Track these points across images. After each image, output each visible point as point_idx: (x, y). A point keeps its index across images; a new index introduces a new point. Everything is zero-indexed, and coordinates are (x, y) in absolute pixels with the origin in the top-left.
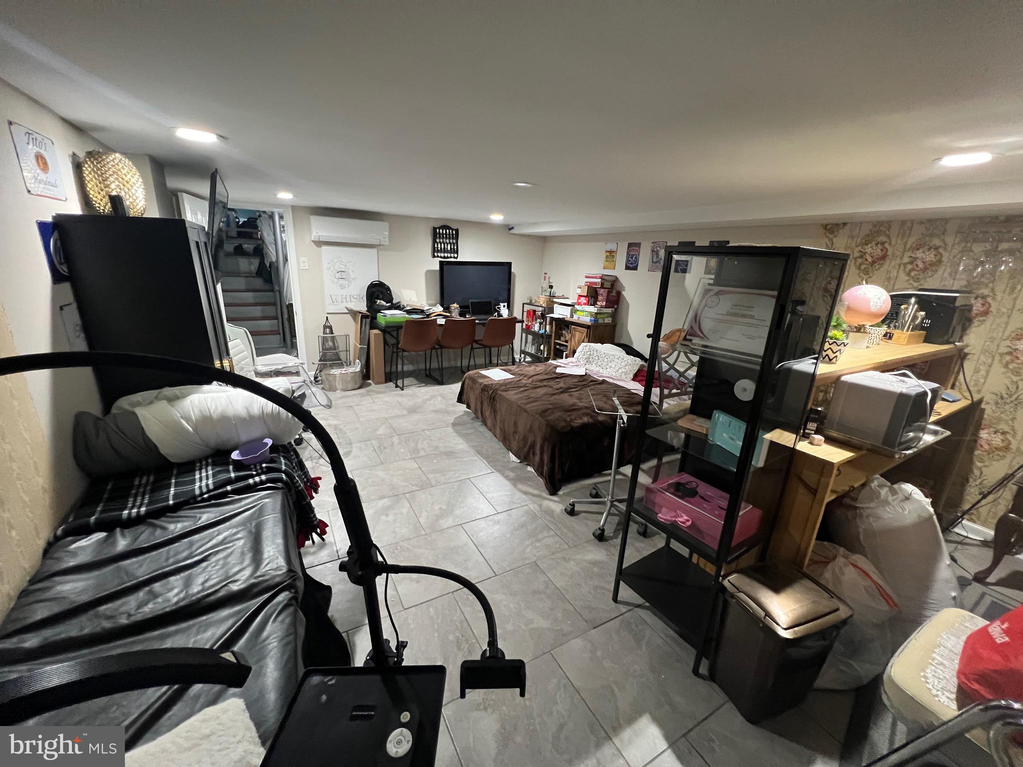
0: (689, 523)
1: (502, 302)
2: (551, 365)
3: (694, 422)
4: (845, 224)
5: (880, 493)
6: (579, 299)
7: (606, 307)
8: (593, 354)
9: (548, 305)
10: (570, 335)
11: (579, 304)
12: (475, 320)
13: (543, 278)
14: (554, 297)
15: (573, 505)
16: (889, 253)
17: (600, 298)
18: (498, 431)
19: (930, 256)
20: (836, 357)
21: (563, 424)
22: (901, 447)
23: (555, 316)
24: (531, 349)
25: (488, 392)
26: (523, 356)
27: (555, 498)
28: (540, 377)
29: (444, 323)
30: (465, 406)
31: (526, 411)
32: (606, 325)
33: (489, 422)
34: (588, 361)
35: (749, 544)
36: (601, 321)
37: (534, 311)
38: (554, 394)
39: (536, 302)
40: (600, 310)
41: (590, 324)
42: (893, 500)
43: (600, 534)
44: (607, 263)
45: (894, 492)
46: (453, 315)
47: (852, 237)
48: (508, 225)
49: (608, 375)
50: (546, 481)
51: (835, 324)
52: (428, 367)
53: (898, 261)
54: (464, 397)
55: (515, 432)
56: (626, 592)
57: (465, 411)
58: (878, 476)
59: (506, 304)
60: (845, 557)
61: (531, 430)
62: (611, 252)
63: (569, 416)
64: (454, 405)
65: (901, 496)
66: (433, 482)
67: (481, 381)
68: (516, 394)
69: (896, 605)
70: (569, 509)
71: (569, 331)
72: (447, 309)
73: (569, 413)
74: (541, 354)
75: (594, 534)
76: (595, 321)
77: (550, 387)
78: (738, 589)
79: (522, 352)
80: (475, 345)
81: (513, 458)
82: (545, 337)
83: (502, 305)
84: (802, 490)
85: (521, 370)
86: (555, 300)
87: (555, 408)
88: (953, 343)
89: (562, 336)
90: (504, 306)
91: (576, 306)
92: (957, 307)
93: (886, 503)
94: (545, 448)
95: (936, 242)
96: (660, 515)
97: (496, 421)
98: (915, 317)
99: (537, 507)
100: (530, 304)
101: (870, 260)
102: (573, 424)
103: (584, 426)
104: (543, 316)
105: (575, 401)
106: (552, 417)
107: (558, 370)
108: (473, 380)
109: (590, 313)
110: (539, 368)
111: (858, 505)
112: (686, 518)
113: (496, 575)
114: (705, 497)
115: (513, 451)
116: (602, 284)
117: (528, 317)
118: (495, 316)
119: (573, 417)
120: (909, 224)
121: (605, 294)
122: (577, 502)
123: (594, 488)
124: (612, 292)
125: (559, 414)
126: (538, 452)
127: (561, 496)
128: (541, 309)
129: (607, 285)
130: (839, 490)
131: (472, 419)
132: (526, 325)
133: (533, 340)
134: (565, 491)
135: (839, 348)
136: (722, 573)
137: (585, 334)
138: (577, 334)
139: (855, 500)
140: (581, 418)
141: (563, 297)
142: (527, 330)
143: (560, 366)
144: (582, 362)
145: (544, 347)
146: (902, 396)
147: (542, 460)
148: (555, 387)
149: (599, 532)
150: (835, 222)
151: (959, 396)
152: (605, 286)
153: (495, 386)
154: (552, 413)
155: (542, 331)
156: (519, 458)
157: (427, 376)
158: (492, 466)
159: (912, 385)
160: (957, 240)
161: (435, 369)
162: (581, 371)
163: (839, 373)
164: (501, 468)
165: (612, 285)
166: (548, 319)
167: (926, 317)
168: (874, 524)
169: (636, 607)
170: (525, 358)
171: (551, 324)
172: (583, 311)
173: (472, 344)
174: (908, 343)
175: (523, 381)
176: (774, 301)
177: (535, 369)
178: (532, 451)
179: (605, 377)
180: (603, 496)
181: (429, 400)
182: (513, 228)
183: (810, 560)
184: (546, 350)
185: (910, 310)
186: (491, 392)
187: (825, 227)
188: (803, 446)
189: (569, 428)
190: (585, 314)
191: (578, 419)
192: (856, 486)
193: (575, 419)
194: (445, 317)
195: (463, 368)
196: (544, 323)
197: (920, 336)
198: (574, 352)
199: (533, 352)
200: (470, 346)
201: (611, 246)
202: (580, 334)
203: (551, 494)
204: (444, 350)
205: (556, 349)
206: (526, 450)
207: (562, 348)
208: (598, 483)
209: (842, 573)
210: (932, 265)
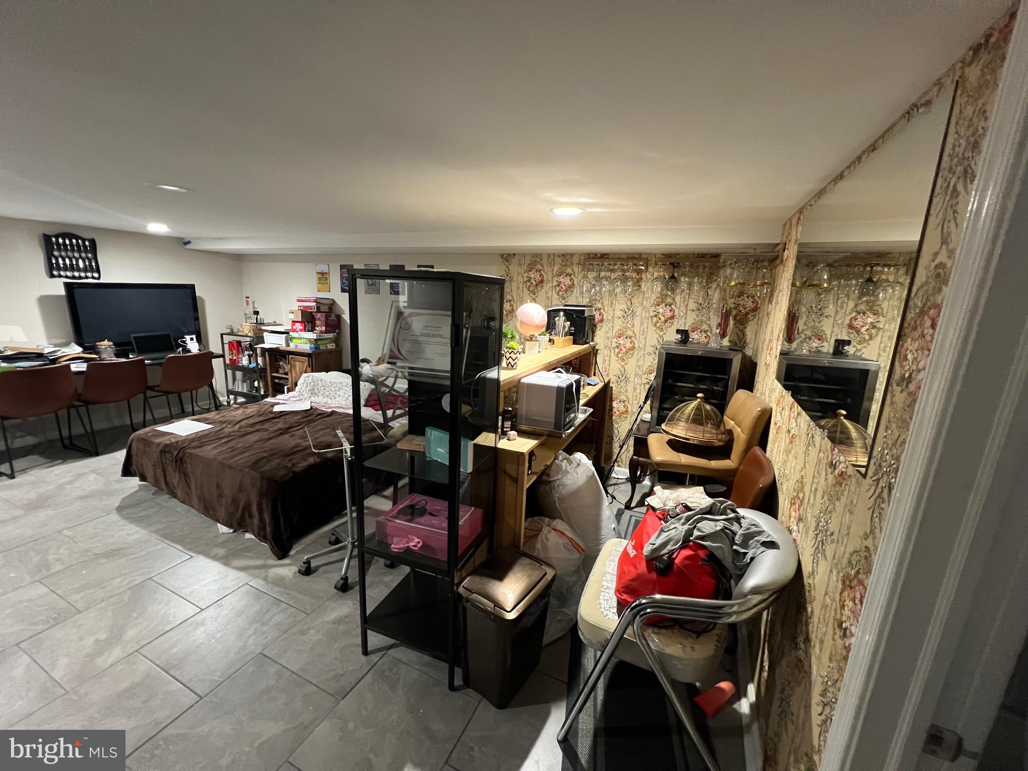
0: (420, 545)
1: (188, 334)
2: (266, 404)
3: (413, 442)
4: (514, 254)
5: (562, 466)
6: (293, 325)
7: (326, 332)
8: (318, 384)
9: (255, 334)
10: (289, 366)
11: (294, 331)
12: (143, 360)
13: (245, 304)
14: (263, 324)
15: (308, 562)
16: (545, 278)
17: (318, 323)
18: (195, 500)
19: (567, 281)
20: (516, 363)
21: (282, 472)
22: (566, 428)
23: (266, 346)
24: (242, 388)
25: (173, 454)
26: (232, 397)
27: (286, 561)
28: (251, 421)
29: (85, 370)
30: (137, 479)
31: (230, 467)
32: (330, 352)
33: (179, 493)
34: (313, 393)
35: (475, 545)
36: (322, 347)
37: (239, 343)
38: (270, 439)
39: (239, 330)
40: (320, 336)
41: (310, 352)
42: (571, 469)
43: (343, 584)
44: (319, 285)
45: (570, 462)
46: (104, 356)
47: (520, 265)
48: (182, 239)
49: (338, 405)
50: (272, 545)
51: (511, 336)
52: (65, 433)
53: (551, 285)
54: (134, 468)
55: (220, 496)
56: (376, 639)
57: (140, 486)
58: (561, 452)
59: (194, 336)
60: (549, 525)
61: (241, 489)
62: (322, 274)
63: (289, 461)
64: (117, 481)
65: (575, 464)
66: (79, 606)
67: (158, 441)
68: (215, 448)
69: (583, 550)
70: (303, 569)
71: (287, 362)
72: (89, 348)
73: (290, 458)
74: (256, 391)
75: (336, 587)
76: (316, 348)
77: (266, 430)
78: (470, 591)
79: (229, 392)
80: (149, 393)
81: (223, 529)
82: (258, 372)
83: (188, 338)
84: (508, 481)
85: (224, 416)
86: (263, 328)
87: (273, 455)
88: (588, 343)
89: (280, 368)
90: (192, 339)
91: (290, 333)
92: (586, 318)
93: (567, 472)
94: (264, 506)
95: (569, 270)
96: (393, 546)
97: (190, 488)
98: (564, 327)
99: (262, 582)
100: (232, 333)
101: (534, 283)
102: (295, 469)
103: (311, 467)
104: (251, 347)
105: (300, 441)
106: (267, 468)
107: (276, 409)
108: (146, 442)
109: (309, 340)
110: (250, 410)
111: (551, 480)
112: (417, 540)
113: (201, 698)
114: (433, 513)
115: (221, 521)
116: (318, 308)
117: (230, 349)
118: (179, 353)
119: (296, 461)
120: (552, 257)
121: (323, 319)
122: (312, 558)
123: (333, 534)
124: (330, 316)
125: (277, 461)
126: (255, 512)
127: (293, 556)
128: (248, 339)
129: (324, 308)
130: (538, 471)
131: (153, 494)
132: (231, 360)
133: (244, 376)
134: (298, 549)
135: (516, 356)
136: (456, 581)
137: (306, 364)
138: (297, 364)
139: (548, 476)
140: (305, 460)
141: (275, 324)
142: (233, 366)
143: (278, 404)
144: (306, 395)
145: (259, 384)
146: (559, 389)
147: (262, 520)
148: (271, 429)
149: (342, 582)
150: (508, 252)
151: (598, 381)
152: (322, 310)
153: (183, 443)
154: (268, 461)
155: (253, 365)
156: (230, 527)
157: (65, 446)
158: (189, 549)
159: (565, 379)
160: (580, 269)
161: (79, 437)
162: (306, 406)
163: (520, 377)
164: (204, 548)
165: (331, 309)
166: (259, 351)
167: (571, 325)
168: (563, 491)
169: (389, 649)
170: (235, 399)
171: (263, 355)
172: (301, 339)
173: (145, 393)
174: (564, 346)
175: (227, 430)
176: (450, 319)
177: (244, 412)
178: (247, 514)
179: (334, 407)
180: (342, 540)
181: (71, 482)
182: (189, 242)
183: (525, 537)
184: (261, 386)
185: (561, 320)
186: (175, 453)
187: (502, 256)
188: (503, 444)
189: (291, 475)
190: (303, 341)
191: (302, 461)
192: (548, 464)
193: (298, 463)
194: (86, 360)
195: (134, 425)
196: (254, 355)
197: (570, 339)
198: (296, 385)
199: (245, 391)
200: (141, 396)
201: (324, 268)
202: (300, 364)
203: (280, 558)
204: (91, 407)
205: (274, 384)
206: (239, 515)
207: (281, 382)
208: (337, 527)
209: (548, 540)
210: (570, 287)
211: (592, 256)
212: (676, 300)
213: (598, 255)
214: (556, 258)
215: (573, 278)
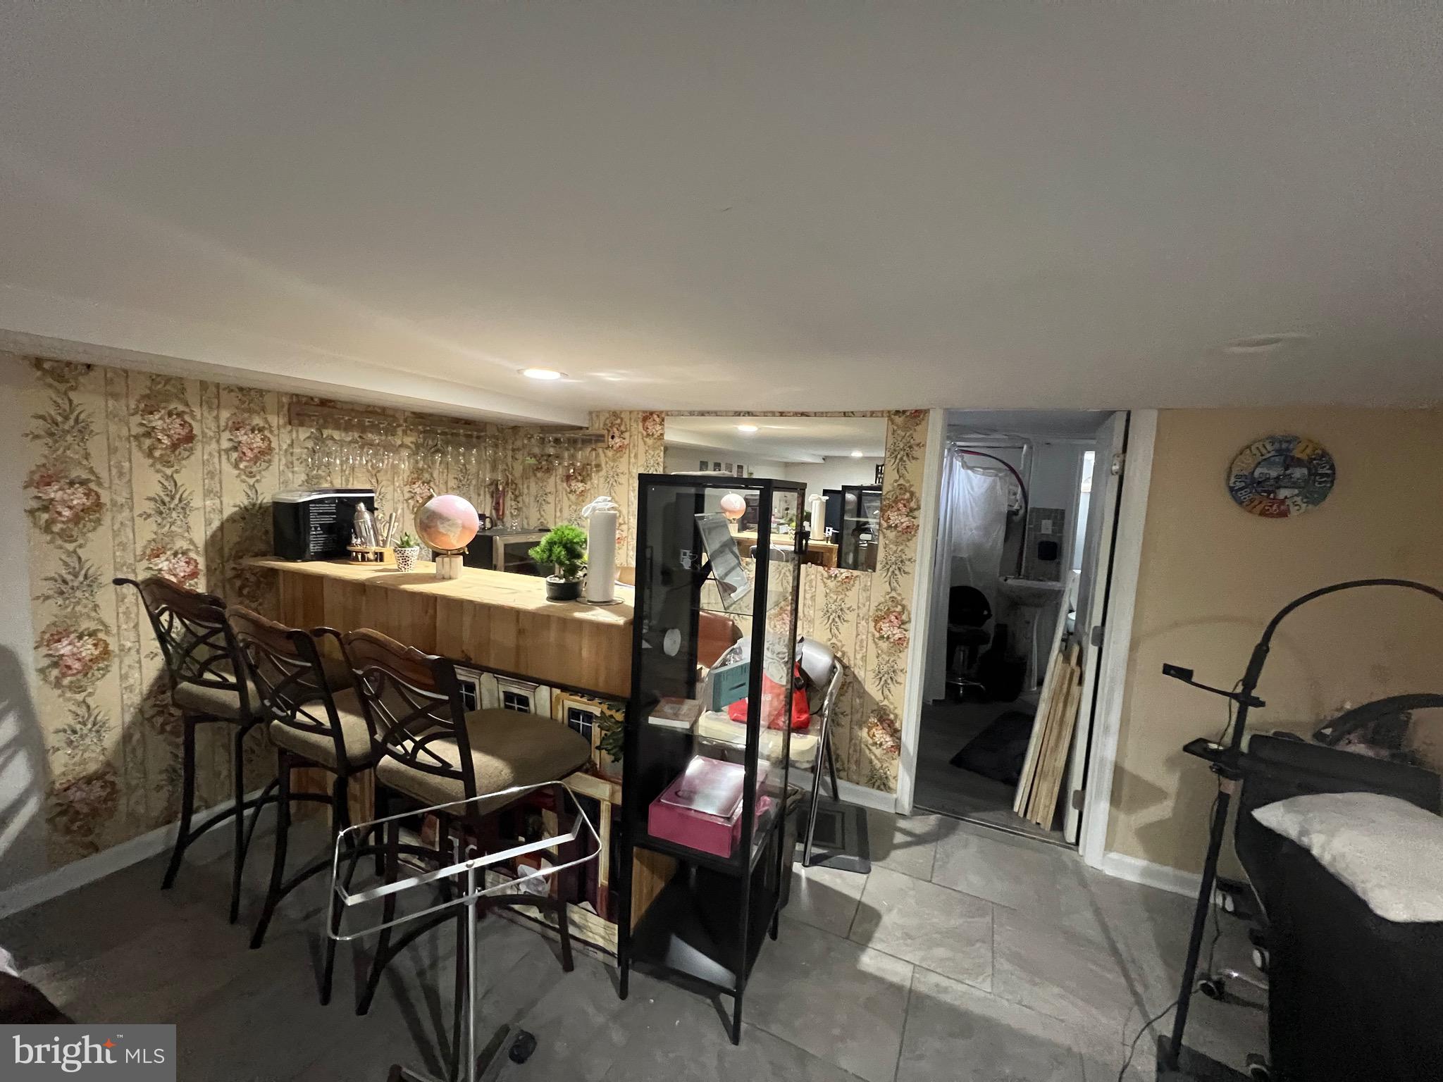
4: (88, 366)
16: (196, 432)
19: (256, 441)
47: (113, 395)
53: (214, 446)
95: (258, 421)
101: (166, 441)
120: (213, 389)
150: (63, 356)
160: (281, 422)
187: (36, 361)
210: (262, 453)
211: (304, 400)
212: (434, 476)
213: (316, 400)
214: (224, 394)
215: (269, 435)
